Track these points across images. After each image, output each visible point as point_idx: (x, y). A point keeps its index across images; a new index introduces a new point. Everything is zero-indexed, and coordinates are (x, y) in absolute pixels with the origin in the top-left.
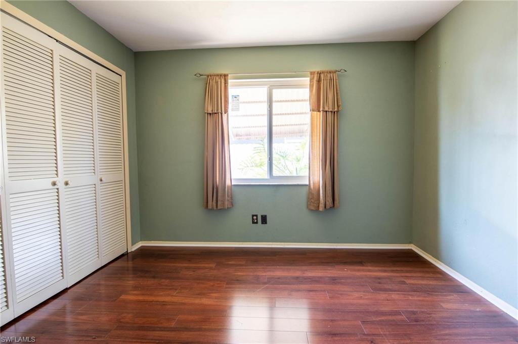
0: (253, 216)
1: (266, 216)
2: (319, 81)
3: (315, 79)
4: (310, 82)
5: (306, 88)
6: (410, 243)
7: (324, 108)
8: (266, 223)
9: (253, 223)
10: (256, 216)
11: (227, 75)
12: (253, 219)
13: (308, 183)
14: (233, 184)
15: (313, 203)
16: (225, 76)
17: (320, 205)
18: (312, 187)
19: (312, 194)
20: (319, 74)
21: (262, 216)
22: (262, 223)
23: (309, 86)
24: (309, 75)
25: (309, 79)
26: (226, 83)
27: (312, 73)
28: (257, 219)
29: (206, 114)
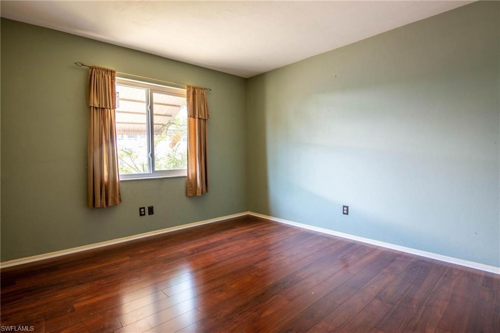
0: (140, 209)
1: (152, 207)
2: (194, 93)
3: (191, 92)
4: (187, 93)
5: (184, 97)
6: (247, 211)
7: (199, 116)
8: (153, 214)
9: (141, 215)
10: (144, 208)
11: (114, 72)
12: (140, 212)
13: (187, 175)
14: (120, 180)
15: (192, 190)
16: (112, 72)
17: (198, 191)
18: (190, 177)
19: (191, 184)
20: (194, 88)
21: (149, 208)
22: (149, 214)
23: (186, 96)
24: (186, 88)
25: (186, 90)
26: (113, 79)
27: (189, 87)
28: (144, 211)
29: (92, 108)
